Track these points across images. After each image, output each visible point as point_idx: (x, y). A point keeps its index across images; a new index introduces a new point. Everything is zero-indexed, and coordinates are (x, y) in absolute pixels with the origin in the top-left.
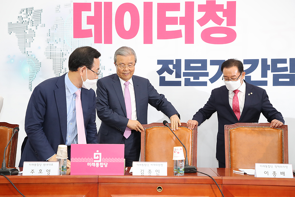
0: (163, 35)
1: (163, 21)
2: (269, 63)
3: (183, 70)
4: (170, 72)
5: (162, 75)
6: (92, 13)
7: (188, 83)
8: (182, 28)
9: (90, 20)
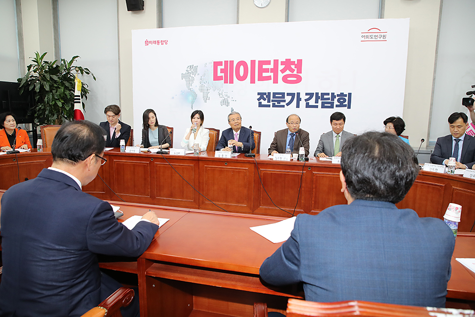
0: (261, 78)
1: (261, 70)
2: (320, 95)
3: (271, 98)
4: (265, 100)
5: (260, 101)
6: (223, 67)
7: (274, 106)
8: (272, 74)
9: (222, 71)
